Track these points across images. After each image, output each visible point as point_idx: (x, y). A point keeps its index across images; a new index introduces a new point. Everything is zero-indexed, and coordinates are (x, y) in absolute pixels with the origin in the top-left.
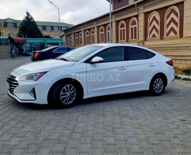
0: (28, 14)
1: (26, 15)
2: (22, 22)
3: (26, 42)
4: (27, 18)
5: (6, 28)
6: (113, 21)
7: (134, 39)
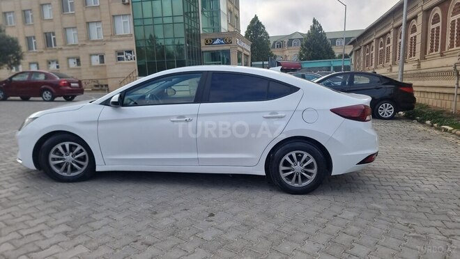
0: (315, 21)
1: (312, 24)
2: (306, 36)
3: (301, 67)
4: (313, 28)
5: (290, 48)
6: (419, 12)
7: (455, 48)
